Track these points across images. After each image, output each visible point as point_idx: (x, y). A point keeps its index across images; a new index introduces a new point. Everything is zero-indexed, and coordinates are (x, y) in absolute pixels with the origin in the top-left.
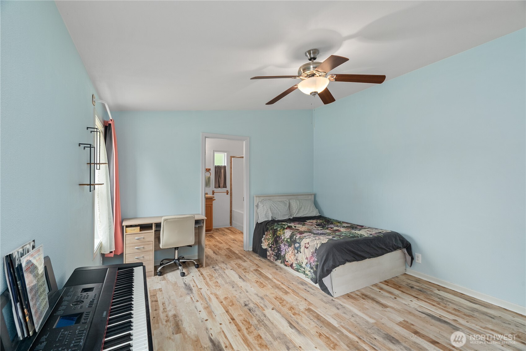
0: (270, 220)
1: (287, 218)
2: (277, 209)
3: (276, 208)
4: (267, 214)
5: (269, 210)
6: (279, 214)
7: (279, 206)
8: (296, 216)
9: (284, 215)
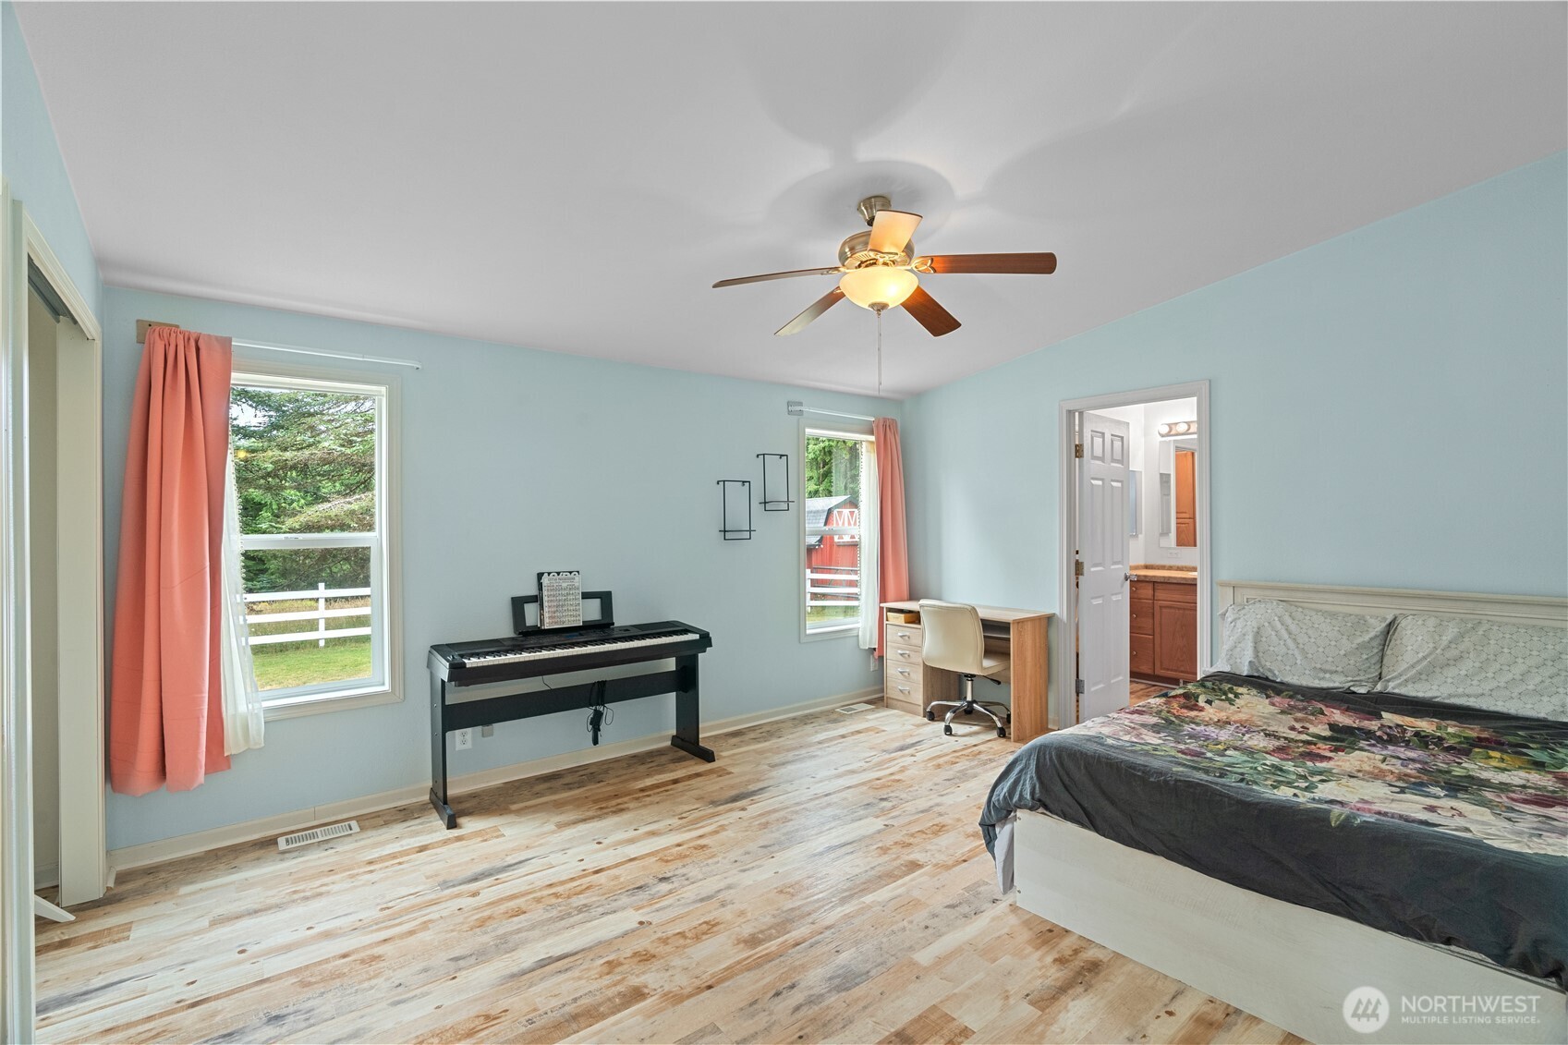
0: (1245, 674)
1: (1337, 685)
2: (1290, 642)
3: (1286, 636)
4: (1238, 649)
5: (1250, 637)
6: (1298, 662)
7: (1310, 632)
8: (1396, 691)
9: (1325, 671)
